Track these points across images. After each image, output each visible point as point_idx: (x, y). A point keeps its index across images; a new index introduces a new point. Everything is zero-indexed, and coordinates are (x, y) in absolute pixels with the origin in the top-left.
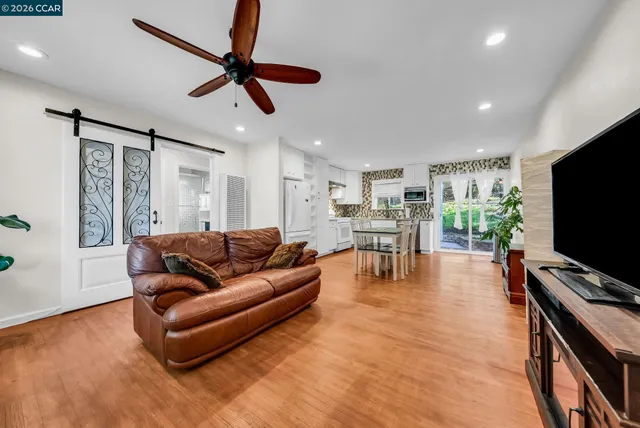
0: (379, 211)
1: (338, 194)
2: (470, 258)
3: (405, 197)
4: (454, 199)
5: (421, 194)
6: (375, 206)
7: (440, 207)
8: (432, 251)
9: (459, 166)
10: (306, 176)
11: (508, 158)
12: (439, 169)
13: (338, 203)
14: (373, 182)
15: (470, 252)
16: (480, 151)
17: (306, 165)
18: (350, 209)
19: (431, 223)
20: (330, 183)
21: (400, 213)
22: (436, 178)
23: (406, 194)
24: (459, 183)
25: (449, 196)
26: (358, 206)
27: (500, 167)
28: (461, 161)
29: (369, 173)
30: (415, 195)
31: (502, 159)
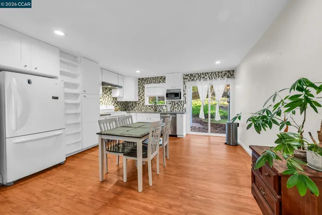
0: (150, 106)
1: (117, 93)
2: (209, 139)
3: (167, 97)
4: (199, 98)
5: (177, 95)
6: (147, 103)
7: (190, 104)
8: (185, 134)
9: (202, 76)
10: (62, 73)
11: (233, 71)
12: (190, 77)
13: (119, 100)
14: (146, 86)
15: (209, 134)
16: (218, 62)
17: (61, 61)
18: (130, 105)
19: (184, 116)
20: (103, 84)
21: (164, 108)
22: (188, 84)
23: (167, 94)
24: (203, 87)
25: (196, 96)
26: (136, 102)
27: (228, 77)
28: (204, 72)
29: (143, 79)
30: (174, 95)
31: (229, 72)
